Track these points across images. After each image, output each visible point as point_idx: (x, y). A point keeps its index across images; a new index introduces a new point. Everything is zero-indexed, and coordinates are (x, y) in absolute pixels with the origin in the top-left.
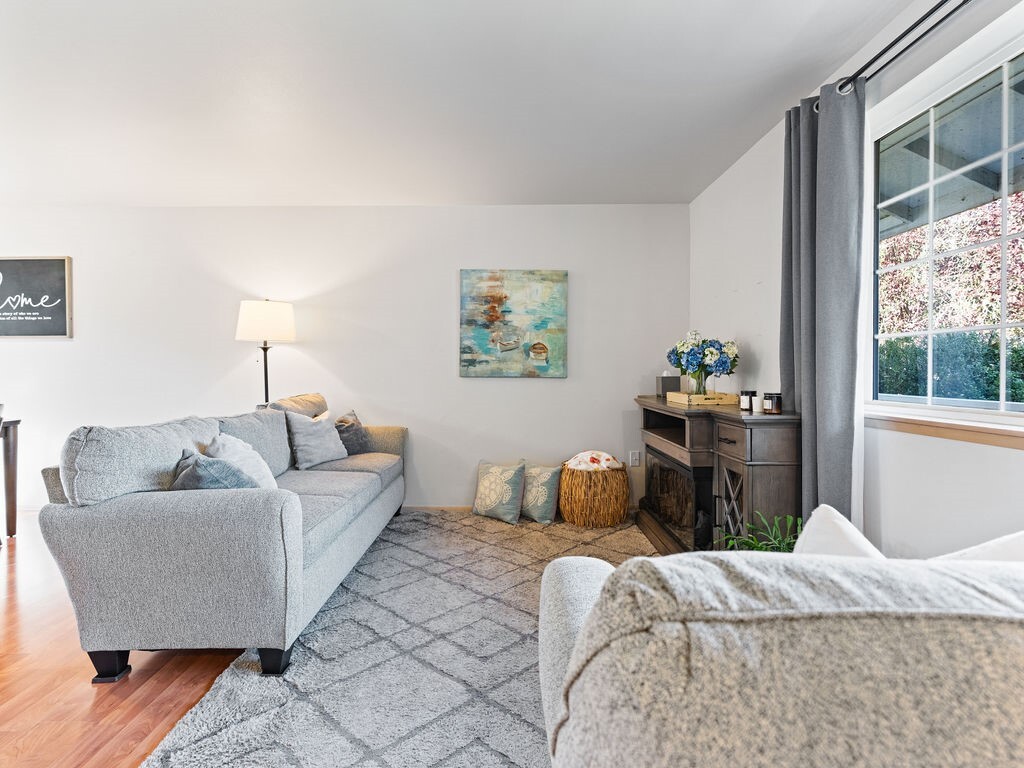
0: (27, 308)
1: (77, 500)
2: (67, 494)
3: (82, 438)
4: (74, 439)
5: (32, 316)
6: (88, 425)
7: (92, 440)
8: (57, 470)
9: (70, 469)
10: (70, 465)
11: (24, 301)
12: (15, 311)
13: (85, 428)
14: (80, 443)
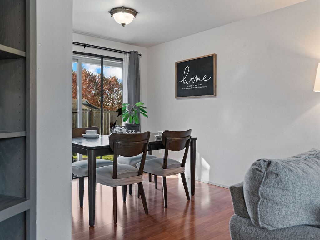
0: (198, 82)
1: (260, 223)
2: (250, 214)
3: (263, 170)
4: (257, 169)
5: (200, 86)
6: (268, 158)
7: (272, 173)
8: (241, 190)
9: (253, 194)
10: (254, 192)
11: (197, 79)
12: (193, 84)
13: (265, 161)
14: (262, 174)
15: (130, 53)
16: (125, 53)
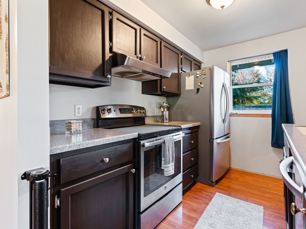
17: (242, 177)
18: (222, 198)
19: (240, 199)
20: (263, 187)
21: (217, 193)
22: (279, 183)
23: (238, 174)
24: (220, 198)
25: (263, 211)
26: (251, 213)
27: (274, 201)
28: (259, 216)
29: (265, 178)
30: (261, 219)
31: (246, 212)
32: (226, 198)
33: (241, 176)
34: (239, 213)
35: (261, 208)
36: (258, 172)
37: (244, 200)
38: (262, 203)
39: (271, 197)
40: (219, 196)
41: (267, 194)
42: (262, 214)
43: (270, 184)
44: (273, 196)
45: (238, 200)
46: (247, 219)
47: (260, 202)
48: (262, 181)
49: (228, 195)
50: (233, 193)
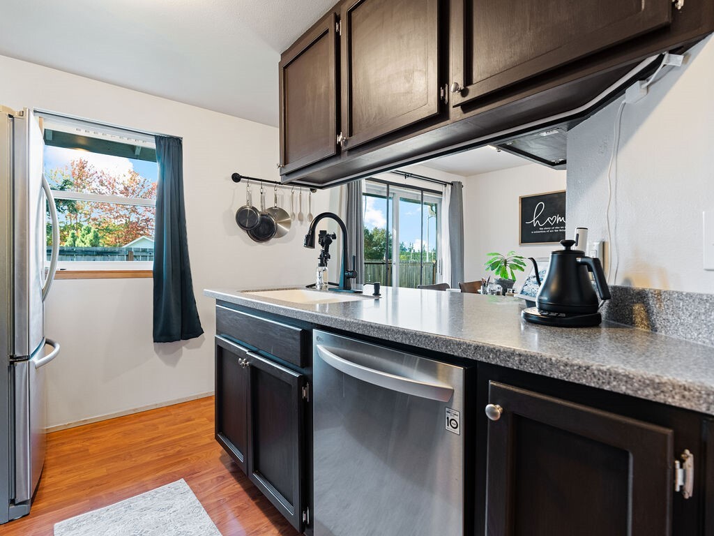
0: (561, 224)
11: (560, 219)
12: (553, 226)
15: (452, 184)
16: (445, 184)
17: (93, 441)
18: (83, 529)
19: (128, 497)
20: (153, 439)
21: (57, 525)
22: (171, 415)
23: (77, 438)
24: (75, 532)
25: (188, 487)
26: (172, 510)
27: (190, 454)
28: (191, 503)
29: (143, 418)
30: (197, 507)
31: (162, 514)
32: (95, 519)
33: (89, 439)
34: (151, 531)
35: (181, 484)
36: (123, 410)
37: (137, 491)
38: (175, 472)
39: (179, 451)
40: (69, 528)
41: (169, 448)
42: (191, 496)
43: (160, 426)
44: (180, 446)
45: (126, 502)
46: (176, 528)
47: (169, 474)
48: (140, 425)
49: (92, 509)
50: (101, 494)
